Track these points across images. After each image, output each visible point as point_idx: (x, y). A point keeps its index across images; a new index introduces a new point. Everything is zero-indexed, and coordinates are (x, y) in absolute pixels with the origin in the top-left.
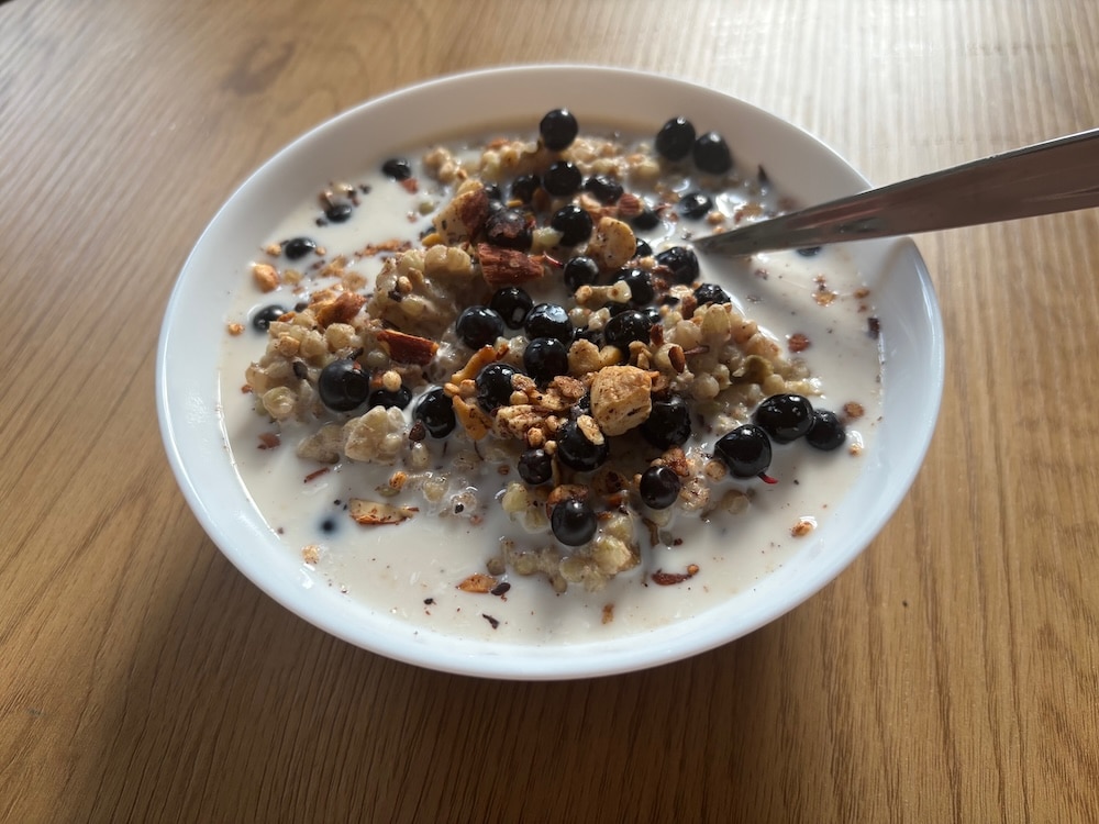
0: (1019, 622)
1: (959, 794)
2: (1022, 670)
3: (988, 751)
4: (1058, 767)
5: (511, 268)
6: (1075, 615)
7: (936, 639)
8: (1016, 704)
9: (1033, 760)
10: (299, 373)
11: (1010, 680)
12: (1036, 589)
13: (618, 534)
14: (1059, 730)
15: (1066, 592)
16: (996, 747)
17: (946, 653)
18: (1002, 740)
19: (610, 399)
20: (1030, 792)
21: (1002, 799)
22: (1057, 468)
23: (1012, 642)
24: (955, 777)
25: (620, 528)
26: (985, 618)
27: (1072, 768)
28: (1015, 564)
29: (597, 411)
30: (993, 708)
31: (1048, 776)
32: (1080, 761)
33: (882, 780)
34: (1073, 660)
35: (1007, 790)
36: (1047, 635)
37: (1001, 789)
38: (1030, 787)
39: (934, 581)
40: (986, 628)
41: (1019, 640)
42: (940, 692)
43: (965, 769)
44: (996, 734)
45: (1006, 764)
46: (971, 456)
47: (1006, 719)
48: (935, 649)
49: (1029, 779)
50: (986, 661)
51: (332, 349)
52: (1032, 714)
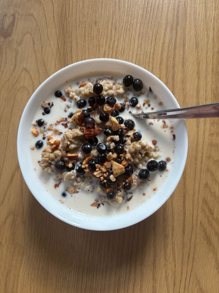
0: (201, 182)
1: (185, 217)
2: (200, 192)
3: (191, 208)
4: (204, 211)
5: (92, 135)
6: (213, 180)
7: (184, 187)
8: (198, 199)
9: (200, 210)
10: (50, 164)
11: (197, 195)
12: (206, 175)
13: (120, 196)
14: (205, 204)
15: (212, 175)
16: (193, 207)
17: (186, 190)
18: (194, 206)
19: (116, 172)
20: (198, 216)
21: (193, 217)
22: (216, 146)
23: (199, 187)
24: (185, 213)
25: (120, 195)
26: (195, 182)
27: (207, 211)
28: (202, 170)
29: (114, 174)
30: (193, 200)
31: (202, 212)
32: (208, 209)
33: (171, 215)
34: (211, 190)
35: (194, 215)
36: (206, 185)
37: (193, 215)
38: (198, 214)
39: (186, 175)
40: (194, 184)
41: (201, 186)
42: (184, 198)
43: (186, 212)
44: (193, 205)
45: (194, 210)
46: (197, 144)
47: (196, 202)
48: (184, 189)
49: (198, 213)
50: (193, 191)
51: (56, 157)
52: (201, 200)
